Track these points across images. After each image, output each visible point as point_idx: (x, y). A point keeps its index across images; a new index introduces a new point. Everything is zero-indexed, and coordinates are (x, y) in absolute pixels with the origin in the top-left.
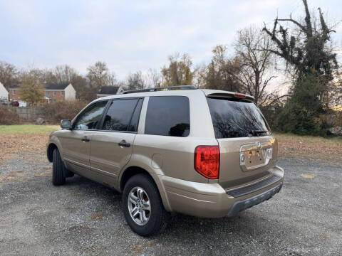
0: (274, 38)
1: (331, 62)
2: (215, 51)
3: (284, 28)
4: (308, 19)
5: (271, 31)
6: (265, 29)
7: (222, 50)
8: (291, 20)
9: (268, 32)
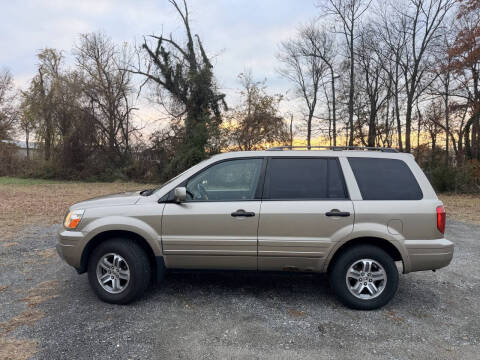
0: (157, 61)
1: (219, 102)
2: (41, 56)
3: (166, 51)
4: (190, 45)
5: (154, 51)
6: (145, 46)
7: (54, 57)
8: (171, 42)
9: (150, 52)
